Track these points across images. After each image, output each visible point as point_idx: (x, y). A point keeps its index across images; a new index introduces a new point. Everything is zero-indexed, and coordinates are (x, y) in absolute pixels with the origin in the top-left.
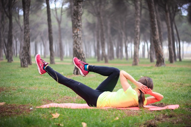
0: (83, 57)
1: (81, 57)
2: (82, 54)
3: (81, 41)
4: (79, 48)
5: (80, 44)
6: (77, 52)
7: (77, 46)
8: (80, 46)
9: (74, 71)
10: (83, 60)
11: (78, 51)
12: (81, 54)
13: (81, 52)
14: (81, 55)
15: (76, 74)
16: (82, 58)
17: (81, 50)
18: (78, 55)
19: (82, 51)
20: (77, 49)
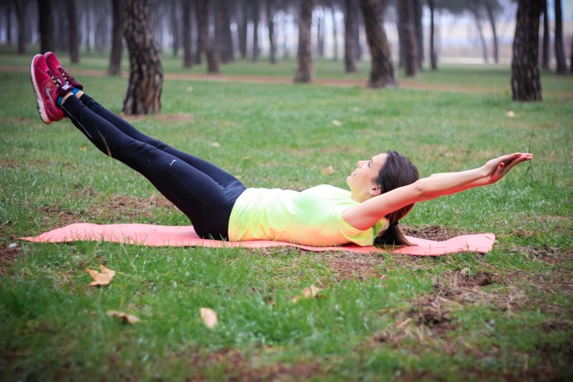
0: (155, 59)
1: (147, 58)
2: (152, 51)
3: (147, 9)
4: (142, 32)
5: (145, 16)
6: (135, 44)
7: (136, 22)
8: (144, 23)
9: (125, 102)
10: (152, 67)
11: (139, 39)
12: (147, 50)
13: (148, 44)
14: (149, 54)
15: (130, 112)
16: (152, 62)
17: (149, 37)
18: (137, 53)
19: (151, 41)
20: (135, 34)
